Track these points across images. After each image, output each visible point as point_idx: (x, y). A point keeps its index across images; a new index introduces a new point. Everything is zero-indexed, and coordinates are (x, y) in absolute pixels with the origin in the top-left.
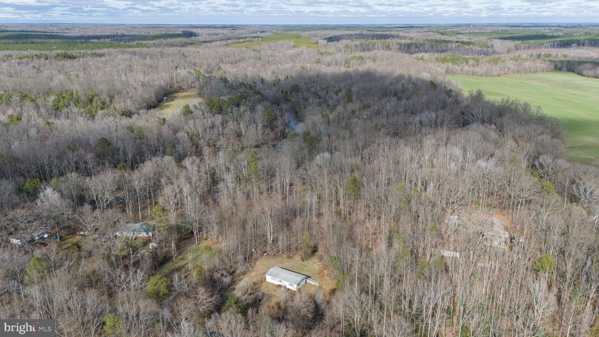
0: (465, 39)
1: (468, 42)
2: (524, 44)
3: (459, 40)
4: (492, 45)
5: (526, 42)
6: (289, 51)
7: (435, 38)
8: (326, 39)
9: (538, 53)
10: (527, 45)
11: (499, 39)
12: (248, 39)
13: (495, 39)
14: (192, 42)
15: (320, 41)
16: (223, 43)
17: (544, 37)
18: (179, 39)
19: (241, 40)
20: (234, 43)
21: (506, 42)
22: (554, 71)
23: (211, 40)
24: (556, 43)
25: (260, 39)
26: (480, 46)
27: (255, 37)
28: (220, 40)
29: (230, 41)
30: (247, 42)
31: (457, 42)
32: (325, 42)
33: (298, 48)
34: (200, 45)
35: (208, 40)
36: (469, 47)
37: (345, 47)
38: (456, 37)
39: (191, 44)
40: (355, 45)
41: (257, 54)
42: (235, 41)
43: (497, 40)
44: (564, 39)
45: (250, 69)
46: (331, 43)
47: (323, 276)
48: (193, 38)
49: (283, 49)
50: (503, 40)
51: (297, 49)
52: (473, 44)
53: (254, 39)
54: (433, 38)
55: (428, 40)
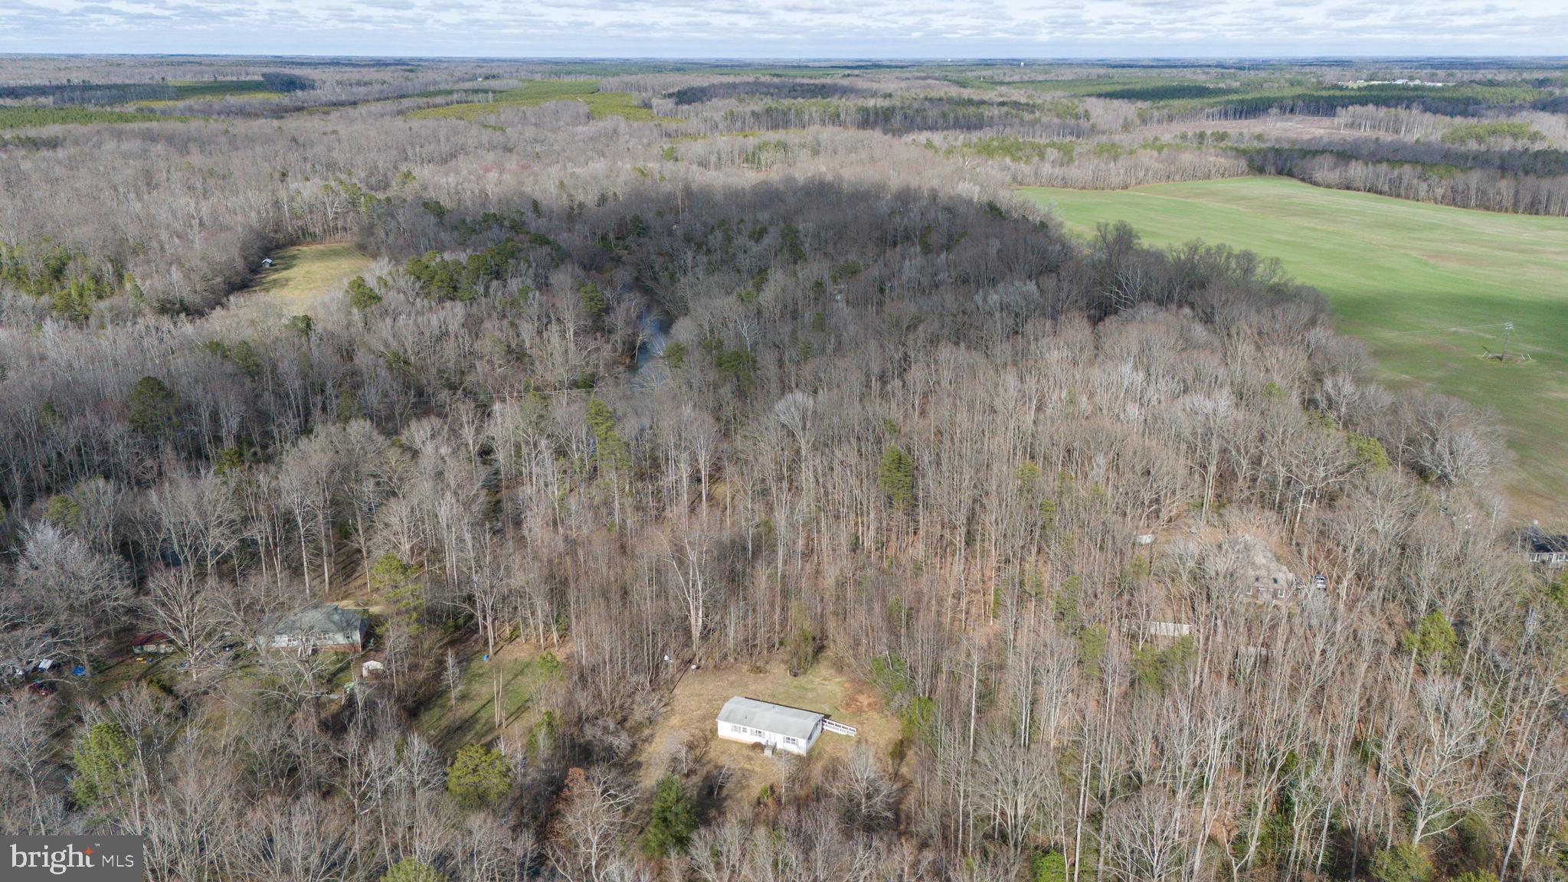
0: (1019, 95)
1: (1027, 105)
2: (1158, 108)
3: (1005, 99)
4: (1086, 111)
5: (1162, 103)
6: (580, 129)
7: (946, 93)
8: (670, 96)
9: (1198, 132)
10: (1166, 111)
11: (1099, 96)
12: (455, 97)
13: (1090, 95)
14: (300, 104)
15: (655, 101)
16: (391, 106)
17: (1200, 92)
18: (260, 97)
19: (439, 100)
20: (419, 108)
21: (1116, 103)
22: (1248, 174)
23: (352, 99)
24: (1231, 107)
25: (491, 95)
26: (1058, 116)
27: (476, 91)
28: (378, 100)
29: (407, 103)
30: (455, 106)
31: (1002, 104)
32: (670, 104)
33: (600, 119)
34: (326, 113)
35: (343, 97)
36: (1032, 116)
37: (726, 118)
38: (995, 92)
39: (300, 109)
40: (753, 113)
41: (498, 137)
42: (422, 101)
43: (1094, 100)
44: (1249, 97)
45: (493, 175)
46: (686, 107)
47: (860, 711)
48: (299, 93)
49: (562, 123)
50: (1108, 100)
51: (601, 124)
52: (1041, 108)
53: (475, 98)
54: (941, 94)
55: (931, 100)
